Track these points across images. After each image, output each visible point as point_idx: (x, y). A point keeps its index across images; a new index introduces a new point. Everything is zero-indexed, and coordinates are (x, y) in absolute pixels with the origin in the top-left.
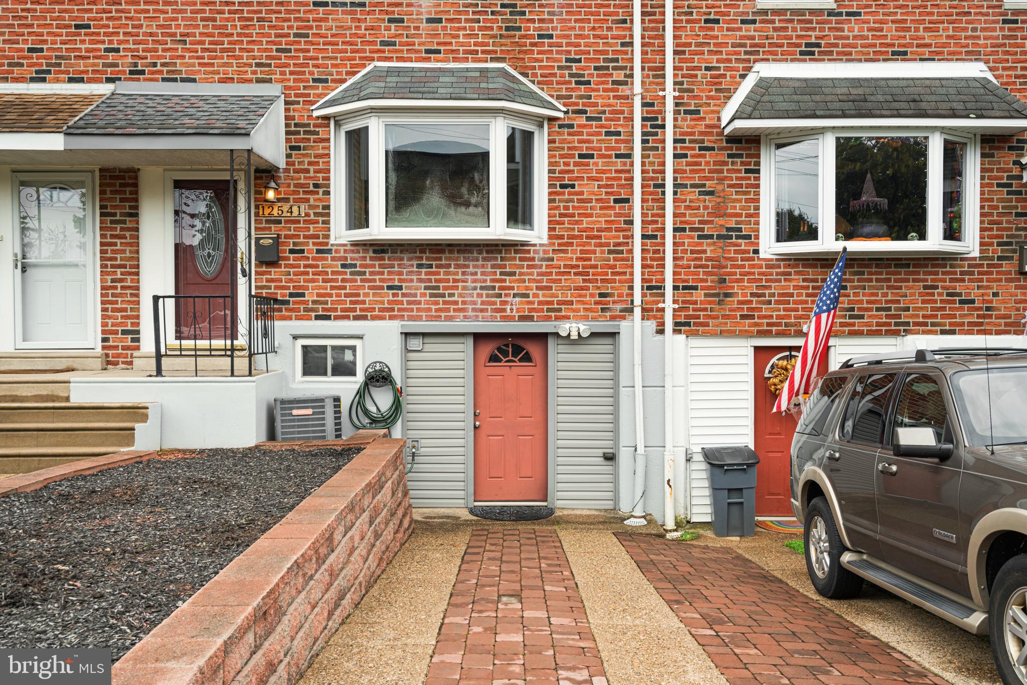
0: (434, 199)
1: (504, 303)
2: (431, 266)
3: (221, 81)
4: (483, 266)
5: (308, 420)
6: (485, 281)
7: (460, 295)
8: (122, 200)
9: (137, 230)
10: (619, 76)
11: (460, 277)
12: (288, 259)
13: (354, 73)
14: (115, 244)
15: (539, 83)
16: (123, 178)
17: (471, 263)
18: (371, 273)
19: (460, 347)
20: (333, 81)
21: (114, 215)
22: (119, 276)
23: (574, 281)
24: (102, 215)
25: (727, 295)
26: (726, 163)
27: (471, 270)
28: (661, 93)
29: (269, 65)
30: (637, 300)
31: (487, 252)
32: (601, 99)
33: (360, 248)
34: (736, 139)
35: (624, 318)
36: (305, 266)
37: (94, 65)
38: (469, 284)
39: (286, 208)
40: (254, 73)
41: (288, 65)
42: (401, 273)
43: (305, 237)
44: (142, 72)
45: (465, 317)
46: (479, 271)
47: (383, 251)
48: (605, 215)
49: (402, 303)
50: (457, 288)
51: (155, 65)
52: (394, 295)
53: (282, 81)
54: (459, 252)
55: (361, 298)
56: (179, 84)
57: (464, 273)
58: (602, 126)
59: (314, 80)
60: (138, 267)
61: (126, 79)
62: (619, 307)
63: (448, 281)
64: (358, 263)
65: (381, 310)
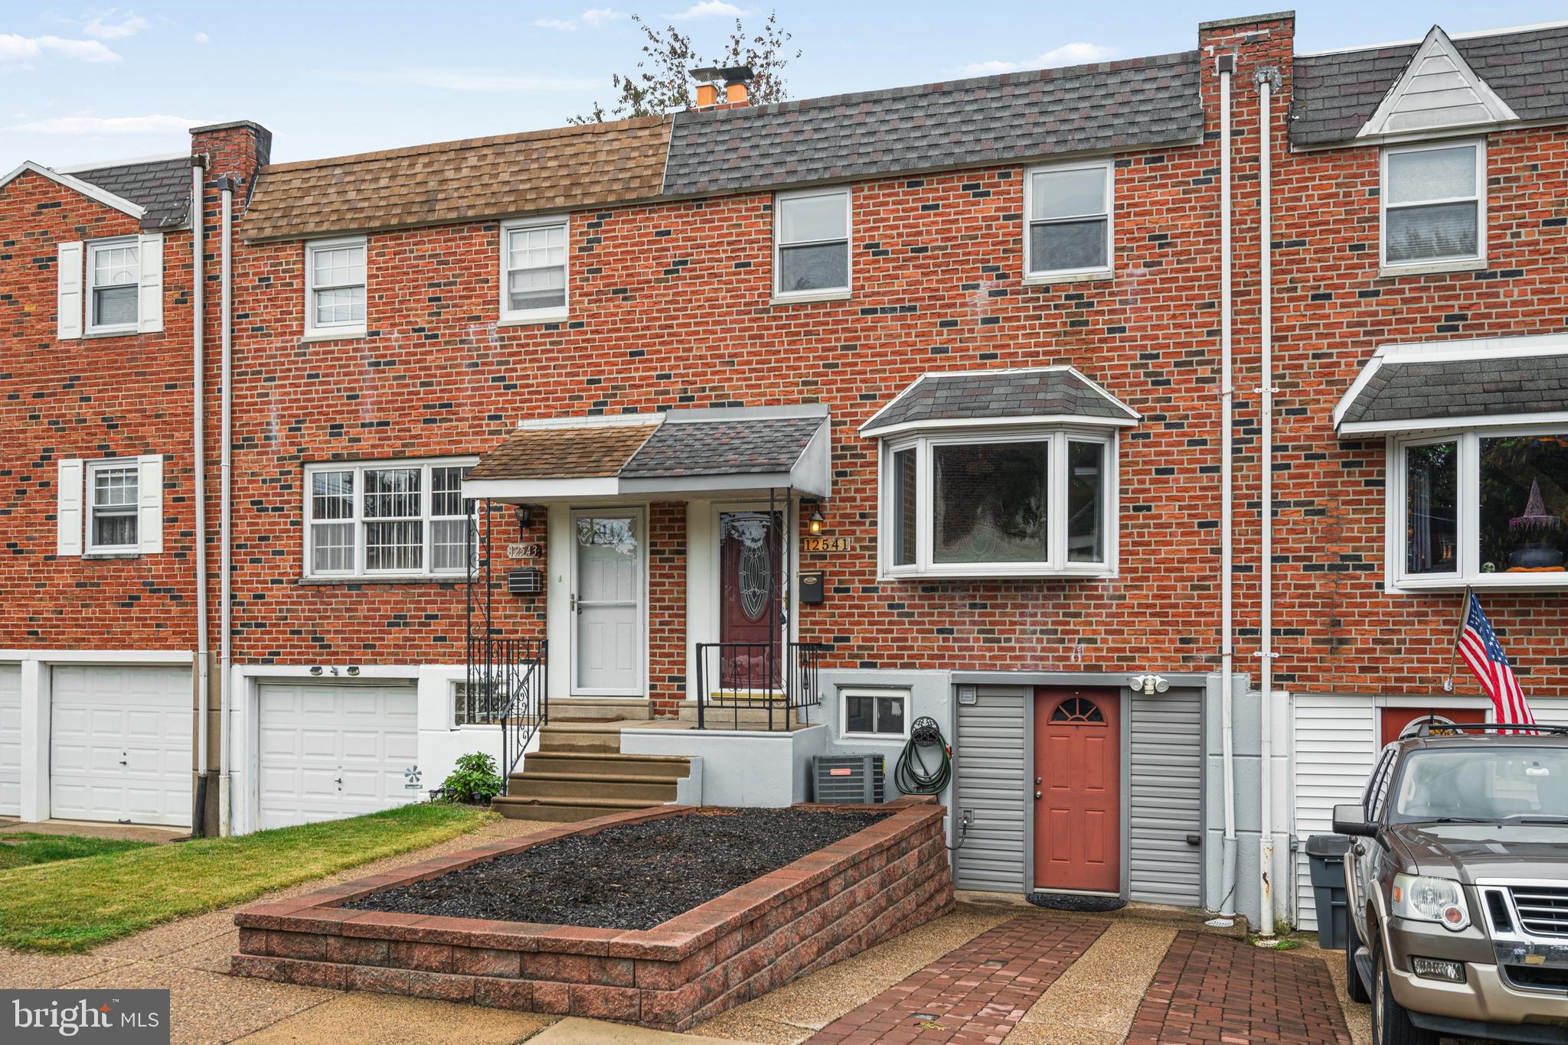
0: (986, 529)
1: (1068, 650)
2: (984, 606)
3: (769, 403)
4: (1043, 606)
5: (846, 781)
6: (1046, 623)
7: (1018, 640)
8: (671, 537)
9: (684, 568)
10: (1204, 371)
11: (1017, 619)
12: (833, 598)
13: (904, 387)
14: (663, 584)
15: (1109, 386)
16: (671, 512)
17: (1030, 603)
18: (921, 615)
19: (1019, 701)
20: (883, 396)
21: (663, 552)
22: (667, 619)
23: (1149, 624)
24: (652, 553)
25: (1341, 642)
26: (1339, 474)
27: (1030, 610)
28: (1256, 390)
29: (816, 383)
30: (1227, 647)
31: (1049, 589)
32: (1182, 401)
33: (909, 586)
34: (1352, 443)
35: (1210, 669)
36: (851, 607)
37: (647, 393)
38: (1028, 627)
39: (831, 542)
40: (801, 392)
41: (834, 382)
42: (952, 615)
43: (851, 574)
44: (691, 399)
45: (1023, 666)
46: (1039, 611)
47: (933, 589)
48: (1187, 543)
49: (952, 649)
50: (1014, 632)
51: (703, 390)
52: (945, 640)
53: (829, 400)
54: (1017, 589)
55: (909, 643)
56: (727, 409)
57: (1022, 615)
58: (1184, 435)
59: (863, 397)
60: (684, 608)
61: (677, 407)
62: (1204, 655)
63: (1003, 623)
64: (907, 603)
65: (931, 657)
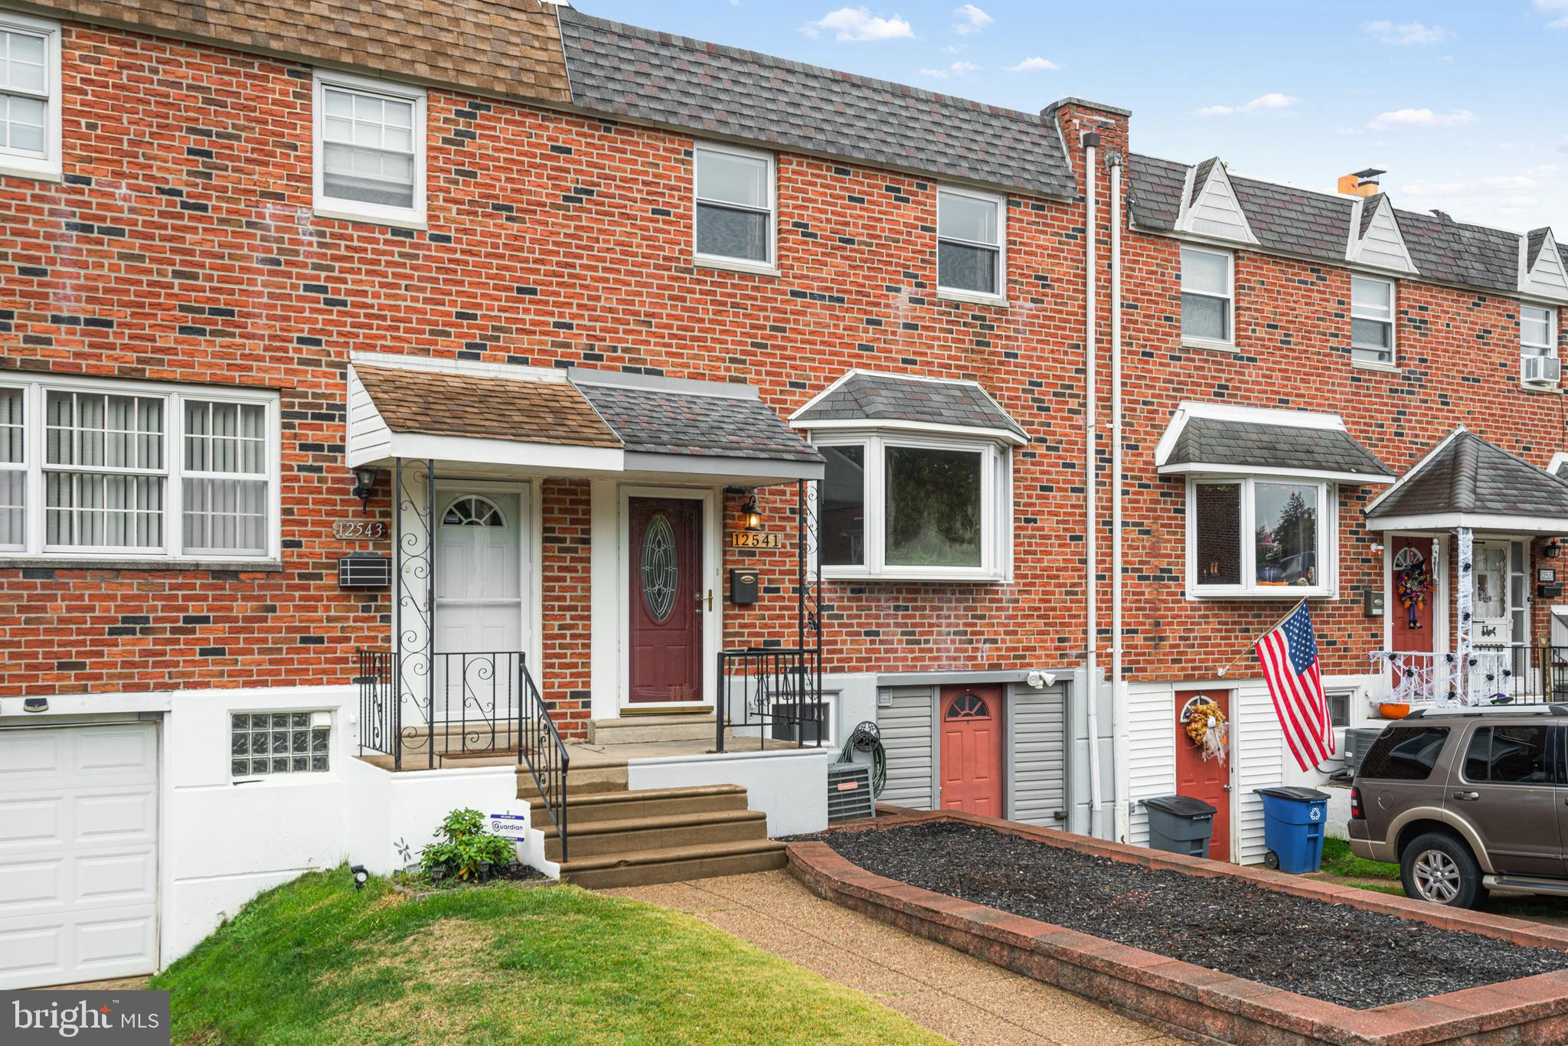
0: (931, 534)
1: (975, 650)
2: (906, 608)
3: (692, 376)
4: (956, 609)
5: (853, 795)
6: (958, 625)
7: (936, 642)
8: (573, 521)
9: (588, 560)
10: (1073, 404)
11: (934, 621)
12: (763, 599)
13: (832, 380)
14: (564, 579)
15: (1006, 406)
16: (574, 492)
17: (945, 605)
18: (850, 617)
19: (927, 701)
20: (812, 387)
21: (563, 540)
22: (568, 621)
23: (1037, 625)
24: (545, 540)
25: (1162, 639)
26: (1158, 502)
27: (945, 612)
28: (1108, 426)
29: (744, 362)
30: (1092, 645)
31: (961, 592)
32: (1060, 428)
33: (838, 587)
34: (1166, 478)
35: (1078, 664)
36: (782, 608)
37: (541, 343)
38: (944, 629)
39: (761, 537)
40: (728, 369)
41: (763, 364)
42: (878, 617)
43: (782, 573)
44: (600, 358)
45: (939, 666)
46: (952, 614)
47: (861, 591)
48: (1063, 554)
49: (878, 651)
50: (931, 633)
51: (615, 349)
52: (872, 642)
53: (758, 382)
54: (934, 592)
55: (839, 647)
56: (644, 377)
57: (938, 617)
58: (1059, 457)
59: (792, 384)
60: (588, 608)
61: (580, 365)
62: (1074, 652)
63: (923, 625)
64: (836, 604)
65: (859, 660)
